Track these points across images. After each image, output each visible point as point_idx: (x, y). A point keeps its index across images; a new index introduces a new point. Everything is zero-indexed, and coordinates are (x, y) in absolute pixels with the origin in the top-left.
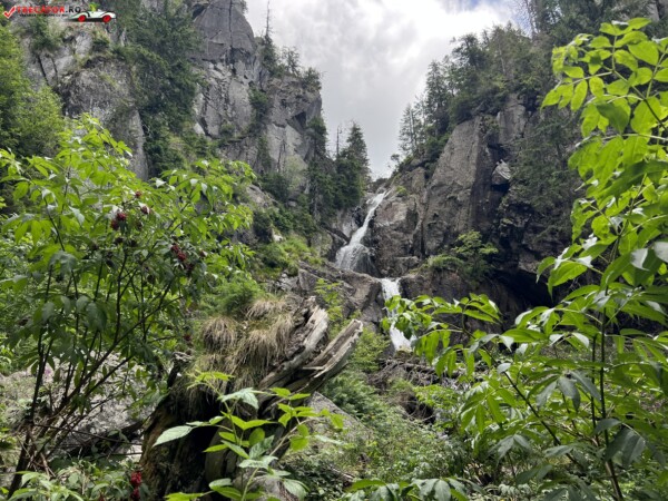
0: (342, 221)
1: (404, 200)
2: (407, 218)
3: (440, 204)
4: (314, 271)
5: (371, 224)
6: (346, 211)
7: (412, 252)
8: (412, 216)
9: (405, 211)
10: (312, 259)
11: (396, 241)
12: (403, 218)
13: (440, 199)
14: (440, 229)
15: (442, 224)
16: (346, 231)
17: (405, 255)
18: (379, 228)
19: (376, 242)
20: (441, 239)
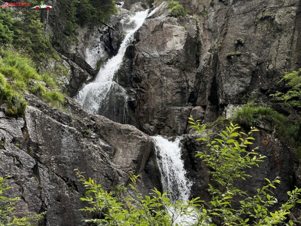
0: (86, 44)
1: (181, 22)
2: (185, 47)
3: (248, 26)
4: (51, 113)
5: (130, 52)
6: (91, 28)
7: (193, 100)
8: (193, 45)
9: (183, 38)
10: (46, 91)
11: (169, 82)
12: (180, 47)
13: (246, 19)
14: (246, 65)
15: (249, 57)
16: (91, 59)
17: (182, 103)
18: (144, 60)
19: (138, 80)
20: (248, 80)
